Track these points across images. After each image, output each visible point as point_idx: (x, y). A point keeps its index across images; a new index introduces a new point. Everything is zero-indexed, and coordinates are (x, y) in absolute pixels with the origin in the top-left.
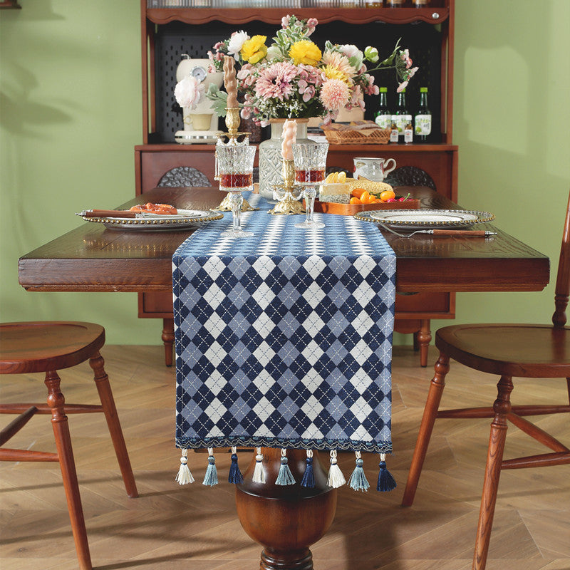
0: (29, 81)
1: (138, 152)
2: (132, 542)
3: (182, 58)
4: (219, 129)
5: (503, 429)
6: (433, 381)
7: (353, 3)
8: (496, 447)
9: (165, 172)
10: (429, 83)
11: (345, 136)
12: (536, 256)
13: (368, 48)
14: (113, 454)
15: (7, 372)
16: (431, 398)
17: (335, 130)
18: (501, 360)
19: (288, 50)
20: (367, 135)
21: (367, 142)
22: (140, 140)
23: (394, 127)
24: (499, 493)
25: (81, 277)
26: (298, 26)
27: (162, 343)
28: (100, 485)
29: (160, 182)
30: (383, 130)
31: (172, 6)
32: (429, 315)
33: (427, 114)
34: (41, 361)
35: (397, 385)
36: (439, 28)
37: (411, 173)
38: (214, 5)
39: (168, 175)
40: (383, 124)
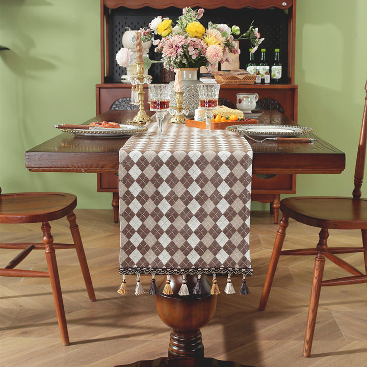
0: (31, 44)
1: (98, 89)
2: (92, 328)
3: (126, 30)
4: (149, 74)
5: (322, 262)
6: (278, 232)
8: (318, 272)
9: (115, 100)
10: (280, 46)
11: (227, 79)
12: (338, 153)
13: (234, 26)
14: (81, 275)
15: (19, 222)
16: (277, 243)
17: (221, 75)
18: (322, 218)
19: (185, 27)
20: (241, 78)
21: (241, 83)
22: (99, 81)
23: (258, 73)
24: (320, 302)
25: (63, 163)
26: (193, 13)
27: (112, 208)
29: (111, 107)
30: (251, 76)
32: (279, 191)
33: (279, 65)
34: (39, 216)
35: (259, 235)
36: (287, 12)
37: (268, 102)
39: (117, 103)
40: (251, 72)
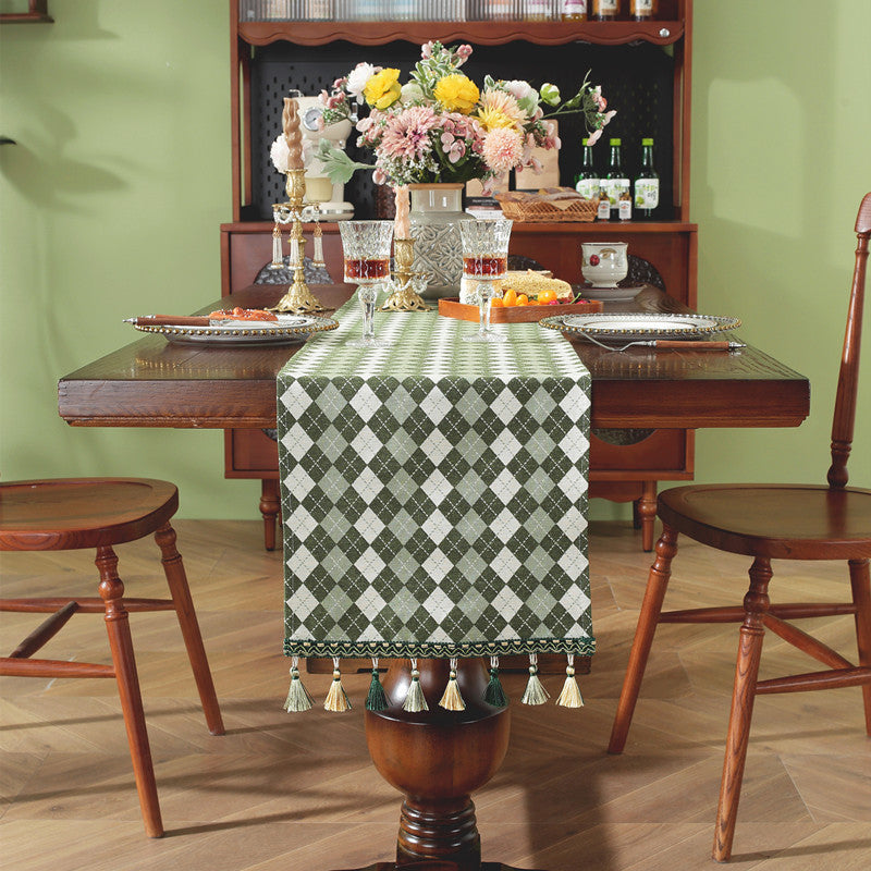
0: (65, 129)
1: (226, 234)
2: (216, 797)
4: (345, 200)
5: (757, 637)
6: (653, 567)
7: (543, 14)
8: (747, 661)
9: (266, 263)
10: (655, 132)
11: (531, 210)
12: (792, 377)
13: (545, 86)
14: (189, 674)
15: (42, 547)
16: (650, 593)
17: (515, 201)
18: (756, 534)
19: (432, 87)
20: (564, 208)
21: (564, 219)
22: (228, 216)
23: (604, 197)
24: (753, 732)
25: (148, 406)
26: (445, 54)
27: (259, 516)
28: (169, 718)
29: (257, 278)
30: (587, 202)
31: (275, 19)
32: (655, 474)
33: (652, 177)
34: (91, 532)
35: (607, 577)
36: (670, 51)
38: (338, 17)
40: (587, 192)
